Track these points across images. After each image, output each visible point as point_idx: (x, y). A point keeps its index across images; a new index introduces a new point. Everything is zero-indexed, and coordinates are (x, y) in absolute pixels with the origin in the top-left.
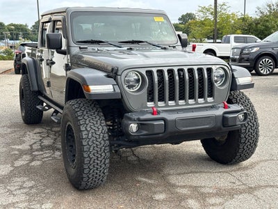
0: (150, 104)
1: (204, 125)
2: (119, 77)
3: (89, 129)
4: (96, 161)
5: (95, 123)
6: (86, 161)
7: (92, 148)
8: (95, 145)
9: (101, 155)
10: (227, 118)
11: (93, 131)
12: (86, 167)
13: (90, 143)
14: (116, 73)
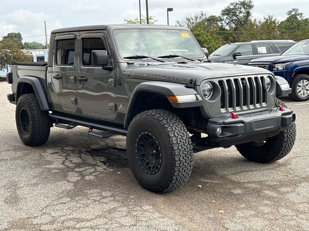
0: (223, 110)
1: (270, 126)
2: (198, 87)
3: (177, 135)
4: (185, 164)
5: (180, 130)
6: (177, 164)
7: (181, 152)
8: (184, 149)
9: (188, 158)
10: (285, 119)
11: (181, 137)
12: (176, 169)
13: (180, 148)
14: (195, 84)
